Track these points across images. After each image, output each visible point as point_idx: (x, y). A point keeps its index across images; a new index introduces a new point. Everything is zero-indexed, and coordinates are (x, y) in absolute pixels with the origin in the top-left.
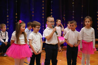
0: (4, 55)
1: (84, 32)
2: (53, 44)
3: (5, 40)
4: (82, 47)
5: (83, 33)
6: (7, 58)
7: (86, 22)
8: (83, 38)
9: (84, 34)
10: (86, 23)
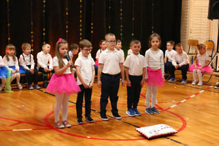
0: (29, 87)
3: (29, 66)
4: (147, 78)
5: (149, 57)
6: (34, 92)
7: (153, 42)
8: (148, 64)
10: (153, 44)
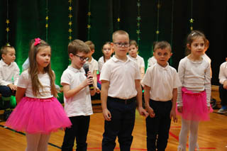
1: (187, 69)
2: (121, 98)
4: (182, 105)
5: (185, 70)
7: (196, 45)
8: (183, 83)
9: (186, 73)
